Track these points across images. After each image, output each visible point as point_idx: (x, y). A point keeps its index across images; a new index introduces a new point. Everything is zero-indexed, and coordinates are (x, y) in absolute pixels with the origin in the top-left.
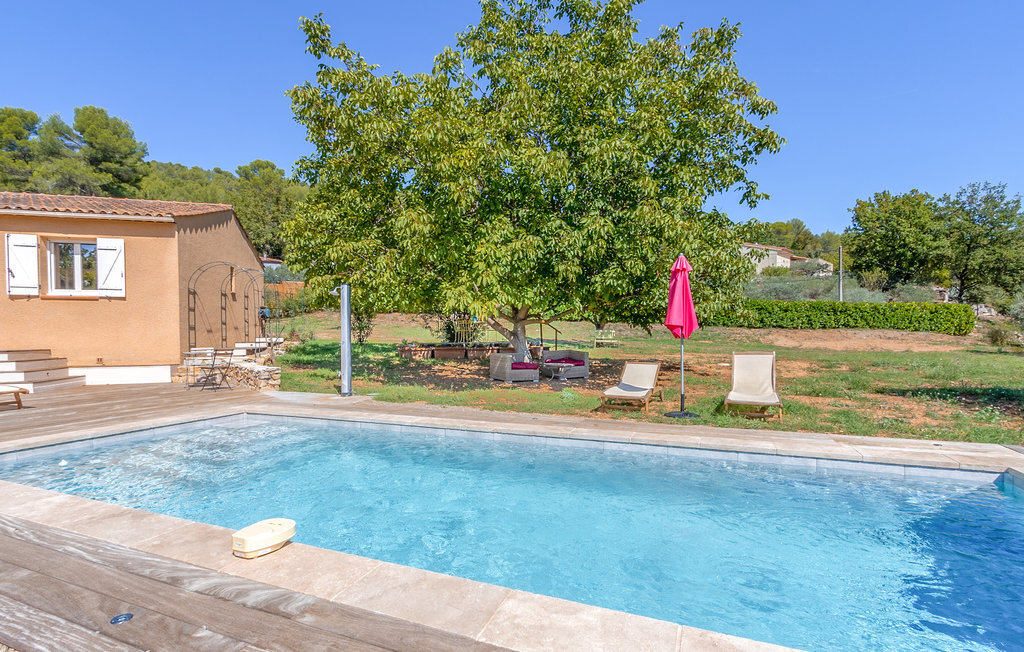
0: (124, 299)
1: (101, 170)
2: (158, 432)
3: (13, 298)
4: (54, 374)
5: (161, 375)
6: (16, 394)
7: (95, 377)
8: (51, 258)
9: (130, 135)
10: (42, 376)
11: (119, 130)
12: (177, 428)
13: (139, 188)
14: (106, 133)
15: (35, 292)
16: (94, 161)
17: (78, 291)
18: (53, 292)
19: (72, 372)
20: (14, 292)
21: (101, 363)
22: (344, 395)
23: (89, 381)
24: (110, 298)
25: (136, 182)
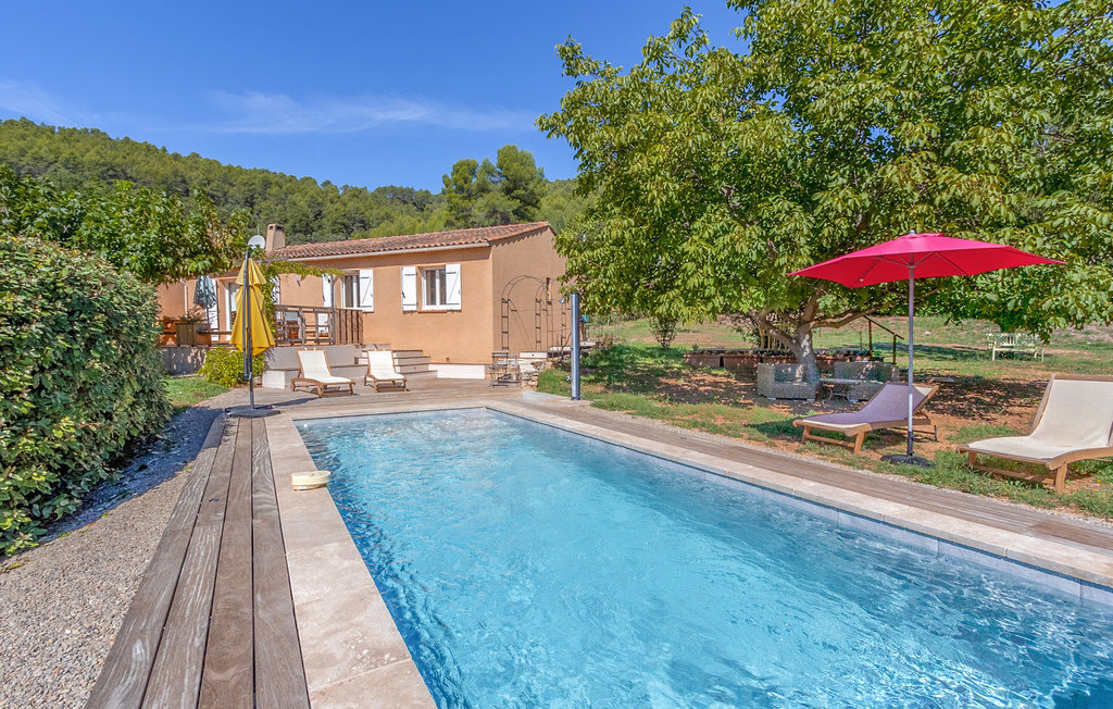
0: (460, 311)
1: (513, 198)
2: (420, 414)
3: (405, 312)
4: (419, 368)
5: (478, 373)
6: (350, 384)
7: (444, 372)
8: (424, 282)
9: (532, 164)
10: (411, 369)
11: (525, 161)
12: (433, 413)
13: (539, 208)
14: (516, 165)
15: (414, 308)
16: (508, 191)
17: (438, 307)
18: (426, 308)
19: (431, 367)
20: (406, 308)
21: (448, 362)
22: (573, 399)
23: (440, 375)
24: (453, 311)
25: (536, 204)
